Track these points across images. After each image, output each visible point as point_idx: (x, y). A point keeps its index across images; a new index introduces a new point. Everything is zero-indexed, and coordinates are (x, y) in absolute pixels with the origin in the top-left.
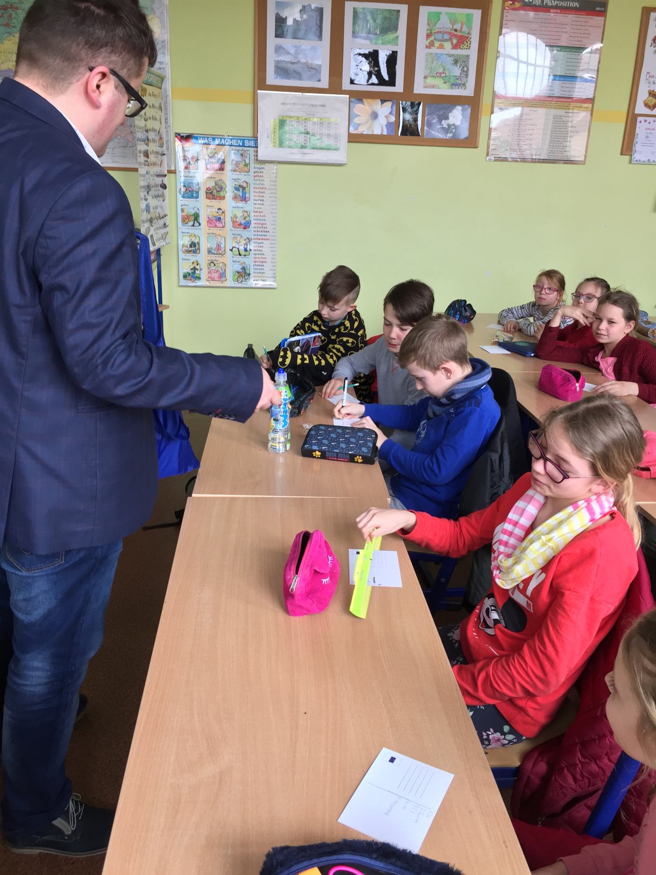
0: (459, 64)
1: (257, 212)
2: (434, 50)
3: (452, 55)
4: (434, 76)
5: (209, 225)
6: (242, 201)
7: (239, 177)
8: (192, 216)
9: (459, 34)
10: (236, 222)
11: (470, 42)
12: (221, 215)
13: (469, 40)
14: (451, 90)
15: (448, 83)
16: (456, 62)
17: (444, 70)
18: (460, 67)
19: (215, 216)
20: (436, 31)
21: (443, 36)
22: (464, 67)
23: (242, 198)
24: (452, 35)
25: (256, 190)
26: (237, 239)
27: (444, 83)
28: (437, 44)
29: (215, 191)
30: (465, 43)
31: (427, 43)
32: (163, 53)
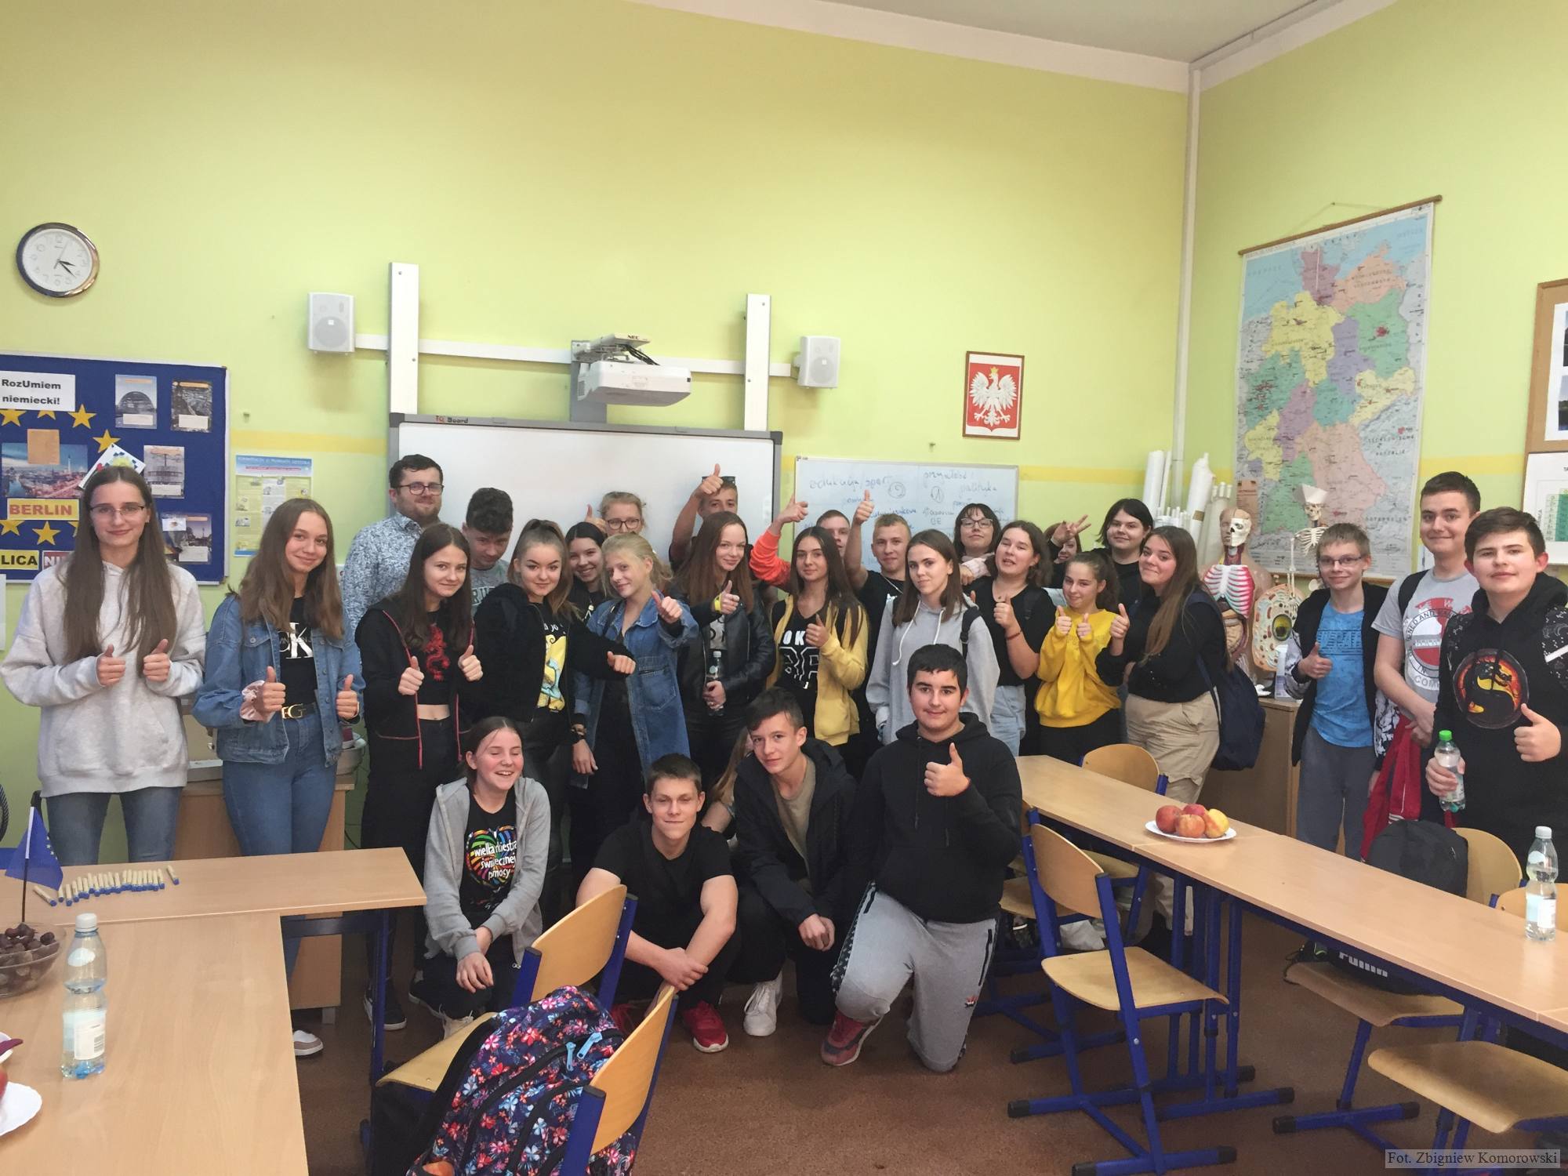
32: (1415, 416)
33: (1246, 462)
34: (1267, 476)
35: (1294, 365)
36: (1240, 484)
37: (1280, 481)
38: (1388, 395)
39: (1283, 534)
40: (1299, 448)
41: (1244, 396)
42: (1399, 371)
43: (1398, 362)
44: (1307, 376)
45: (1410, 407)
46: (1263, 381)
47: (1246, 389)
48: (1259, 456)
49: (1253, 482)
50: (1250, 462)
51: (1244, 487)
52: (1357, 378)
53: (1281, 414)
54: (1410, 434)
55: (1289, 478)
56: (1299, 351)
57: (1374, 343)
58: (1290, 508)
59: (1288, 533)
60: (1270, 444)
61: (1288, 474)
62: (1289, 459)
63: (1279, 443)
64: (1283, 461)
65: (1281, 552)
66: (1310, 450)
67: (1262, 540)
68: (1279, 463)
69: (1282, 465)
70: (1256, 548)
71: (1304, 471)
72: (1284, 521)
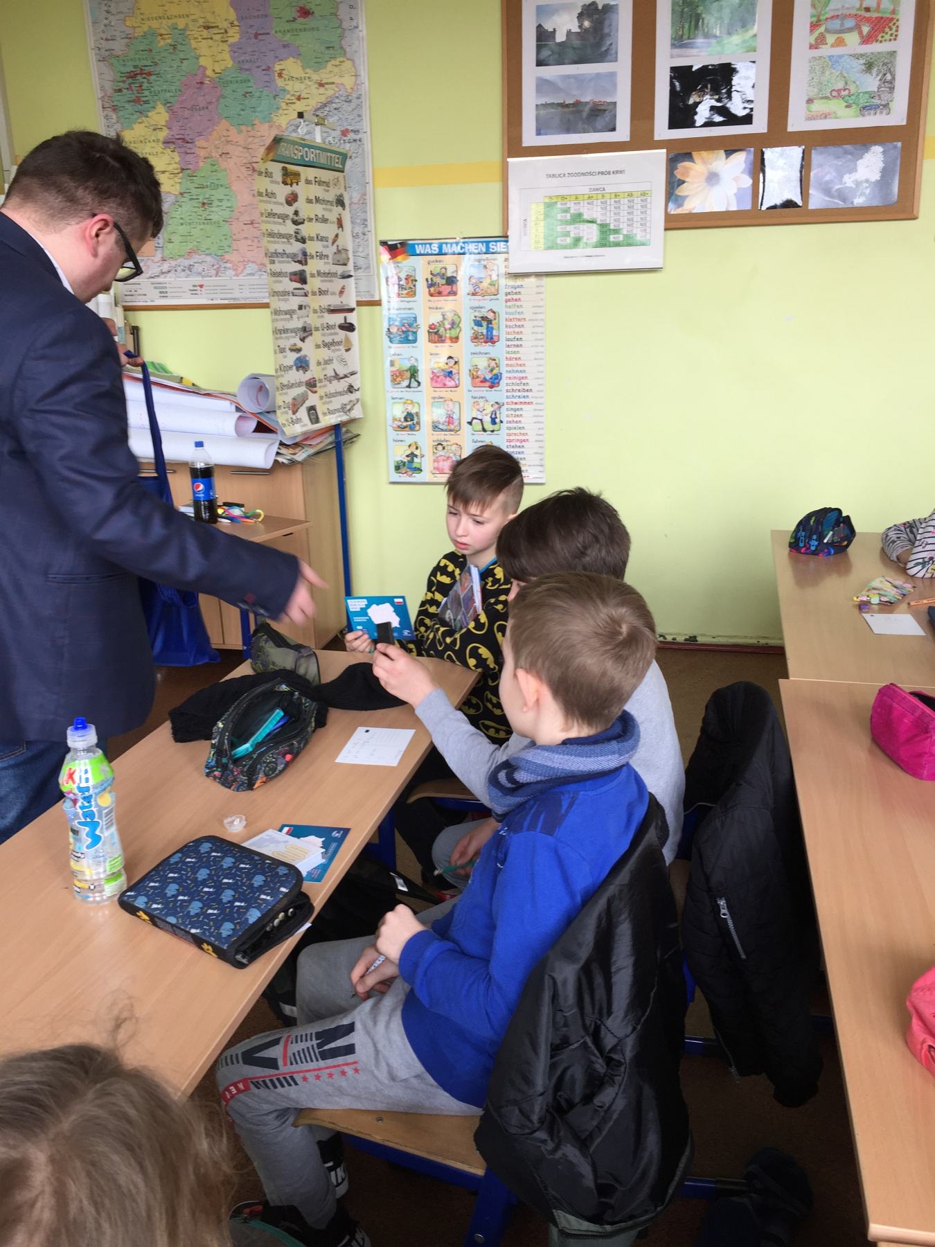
0: (874, 71)
1: (510, 359)
2: (825, 51)
3: (862, 55)
4: (826, 98)
5: (435, 385)
6: (486, 342)
7: (481, 304)
8: (407, 371)
9: (875, 15)
10: (478, 377)
11: (897, 27)
12: (452, 367)
13: (894, 24)
14: (861, 118)
15: (854, 106)
16: (869, 67)
17: (846, 83)
18: (877, 75)
19: (443, 370)
20: (827, 16)
21: (842, 24)
22: (885, 74)
23: (487, 338)
24: (860, 20)
25: (509, 323)
26: (478, 404)
27: (847, 107)
28: (831, 39)
29: (442, 330)
30: (887, 30)
31: (812, 40)
32: (359, 116)
35: (179, 47)
37: (181, 194)
38: (322, 90)
39: (196, 258)
40: (202, 153)
41: (109, 87)
42: (333, 62)
43: (331, 51)
44: (203, 61)
45: (353, 105)
46: (135, 66)
47: (109, 75)
52: (277, 68)
53: (170, 110)
54: (357, 137)
55: (194, 191)
56: (184, 30)
57: (294, 25)
58: (202, 226)
59: (203, 256)
60: (159, 147)
61: (192, 186)
62: (190, 167)
63: (172, 146)
64: (183, 169)
65: (198, 280)
66: (221, 155)
67: (165, 267)
68: (176, 171)
69: (181, 175)
70: (158, 276)
71: (216, 182)
72: (195, 243)
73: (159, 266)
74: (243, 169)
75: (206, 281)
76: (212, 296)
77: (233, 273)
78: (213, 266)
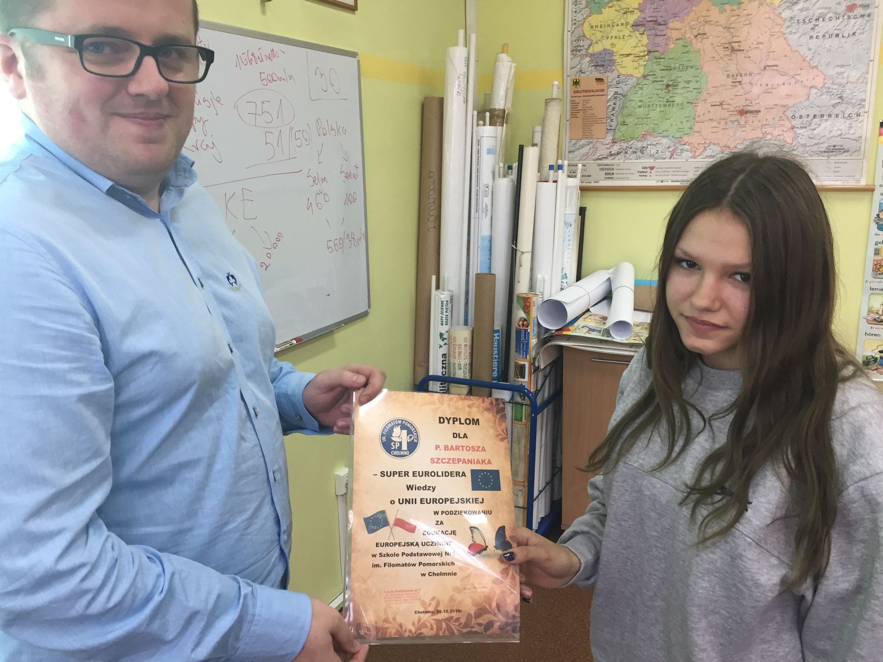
33: (586, 55)
34: (622, 71)
36: (576, 83)
37: (644, 77)
39: (650, 140)
40: (675, 35)
48: (608, 47)
49: (599, 80)
50: (592, 55)
51: (582, 87)
54: (868, 11)
55: (659, 74)
58: (662, 109)
59: (659, 138)
60: (627, 31)
61: (657, 68)
62: (659, 49)
63: (642, 29)
64: (649, 52)
65: (649, 162)
66: (696, 36)
67: (615, 149)
68: (642, 54)
69: (647, 57)
70: (607, 158)
71: (686, 63)
72: (652, 125)
73: (608, 149)
74: (721, 50)
75: (659, 163)
76: (663, 178)
77: (691, 155)
78: (668, 148)
